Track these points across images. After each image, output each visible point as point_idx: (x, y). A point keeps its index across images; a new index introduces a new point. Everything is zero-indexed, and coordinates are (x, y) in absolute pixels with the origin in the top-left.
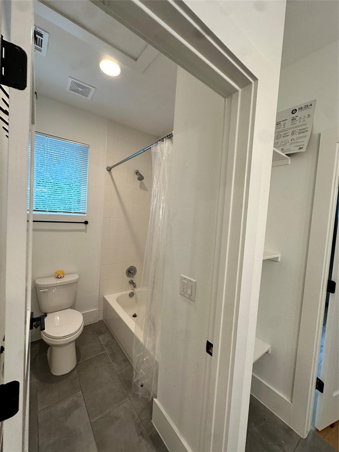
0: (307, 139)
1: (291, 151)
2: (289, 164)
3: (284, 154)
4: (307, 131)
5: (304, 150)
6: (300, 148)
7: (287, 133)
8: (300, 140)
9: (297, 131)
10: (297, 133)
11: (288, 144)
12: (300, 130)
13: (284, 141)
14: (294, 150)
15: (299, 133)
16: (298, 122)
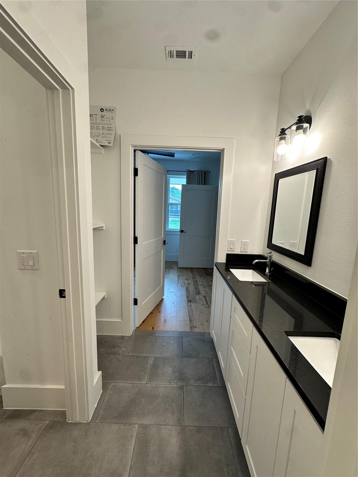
0: (113, 136)
1: (103, 143)
2: (102, 153)
3: (98, 145)
4: (112, 130)
5: (111, 145)
6: (109, 143)
7: (99, 127)
8: (108, 136)
9: (106, 128)
10: (106, 130)
11: (100, 137)
12: (107, 127)
13: (97, 133)
14: (105, 143)
15: (108, 130)
16: (106, 120)
